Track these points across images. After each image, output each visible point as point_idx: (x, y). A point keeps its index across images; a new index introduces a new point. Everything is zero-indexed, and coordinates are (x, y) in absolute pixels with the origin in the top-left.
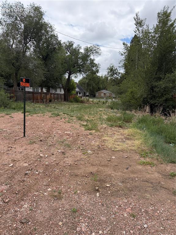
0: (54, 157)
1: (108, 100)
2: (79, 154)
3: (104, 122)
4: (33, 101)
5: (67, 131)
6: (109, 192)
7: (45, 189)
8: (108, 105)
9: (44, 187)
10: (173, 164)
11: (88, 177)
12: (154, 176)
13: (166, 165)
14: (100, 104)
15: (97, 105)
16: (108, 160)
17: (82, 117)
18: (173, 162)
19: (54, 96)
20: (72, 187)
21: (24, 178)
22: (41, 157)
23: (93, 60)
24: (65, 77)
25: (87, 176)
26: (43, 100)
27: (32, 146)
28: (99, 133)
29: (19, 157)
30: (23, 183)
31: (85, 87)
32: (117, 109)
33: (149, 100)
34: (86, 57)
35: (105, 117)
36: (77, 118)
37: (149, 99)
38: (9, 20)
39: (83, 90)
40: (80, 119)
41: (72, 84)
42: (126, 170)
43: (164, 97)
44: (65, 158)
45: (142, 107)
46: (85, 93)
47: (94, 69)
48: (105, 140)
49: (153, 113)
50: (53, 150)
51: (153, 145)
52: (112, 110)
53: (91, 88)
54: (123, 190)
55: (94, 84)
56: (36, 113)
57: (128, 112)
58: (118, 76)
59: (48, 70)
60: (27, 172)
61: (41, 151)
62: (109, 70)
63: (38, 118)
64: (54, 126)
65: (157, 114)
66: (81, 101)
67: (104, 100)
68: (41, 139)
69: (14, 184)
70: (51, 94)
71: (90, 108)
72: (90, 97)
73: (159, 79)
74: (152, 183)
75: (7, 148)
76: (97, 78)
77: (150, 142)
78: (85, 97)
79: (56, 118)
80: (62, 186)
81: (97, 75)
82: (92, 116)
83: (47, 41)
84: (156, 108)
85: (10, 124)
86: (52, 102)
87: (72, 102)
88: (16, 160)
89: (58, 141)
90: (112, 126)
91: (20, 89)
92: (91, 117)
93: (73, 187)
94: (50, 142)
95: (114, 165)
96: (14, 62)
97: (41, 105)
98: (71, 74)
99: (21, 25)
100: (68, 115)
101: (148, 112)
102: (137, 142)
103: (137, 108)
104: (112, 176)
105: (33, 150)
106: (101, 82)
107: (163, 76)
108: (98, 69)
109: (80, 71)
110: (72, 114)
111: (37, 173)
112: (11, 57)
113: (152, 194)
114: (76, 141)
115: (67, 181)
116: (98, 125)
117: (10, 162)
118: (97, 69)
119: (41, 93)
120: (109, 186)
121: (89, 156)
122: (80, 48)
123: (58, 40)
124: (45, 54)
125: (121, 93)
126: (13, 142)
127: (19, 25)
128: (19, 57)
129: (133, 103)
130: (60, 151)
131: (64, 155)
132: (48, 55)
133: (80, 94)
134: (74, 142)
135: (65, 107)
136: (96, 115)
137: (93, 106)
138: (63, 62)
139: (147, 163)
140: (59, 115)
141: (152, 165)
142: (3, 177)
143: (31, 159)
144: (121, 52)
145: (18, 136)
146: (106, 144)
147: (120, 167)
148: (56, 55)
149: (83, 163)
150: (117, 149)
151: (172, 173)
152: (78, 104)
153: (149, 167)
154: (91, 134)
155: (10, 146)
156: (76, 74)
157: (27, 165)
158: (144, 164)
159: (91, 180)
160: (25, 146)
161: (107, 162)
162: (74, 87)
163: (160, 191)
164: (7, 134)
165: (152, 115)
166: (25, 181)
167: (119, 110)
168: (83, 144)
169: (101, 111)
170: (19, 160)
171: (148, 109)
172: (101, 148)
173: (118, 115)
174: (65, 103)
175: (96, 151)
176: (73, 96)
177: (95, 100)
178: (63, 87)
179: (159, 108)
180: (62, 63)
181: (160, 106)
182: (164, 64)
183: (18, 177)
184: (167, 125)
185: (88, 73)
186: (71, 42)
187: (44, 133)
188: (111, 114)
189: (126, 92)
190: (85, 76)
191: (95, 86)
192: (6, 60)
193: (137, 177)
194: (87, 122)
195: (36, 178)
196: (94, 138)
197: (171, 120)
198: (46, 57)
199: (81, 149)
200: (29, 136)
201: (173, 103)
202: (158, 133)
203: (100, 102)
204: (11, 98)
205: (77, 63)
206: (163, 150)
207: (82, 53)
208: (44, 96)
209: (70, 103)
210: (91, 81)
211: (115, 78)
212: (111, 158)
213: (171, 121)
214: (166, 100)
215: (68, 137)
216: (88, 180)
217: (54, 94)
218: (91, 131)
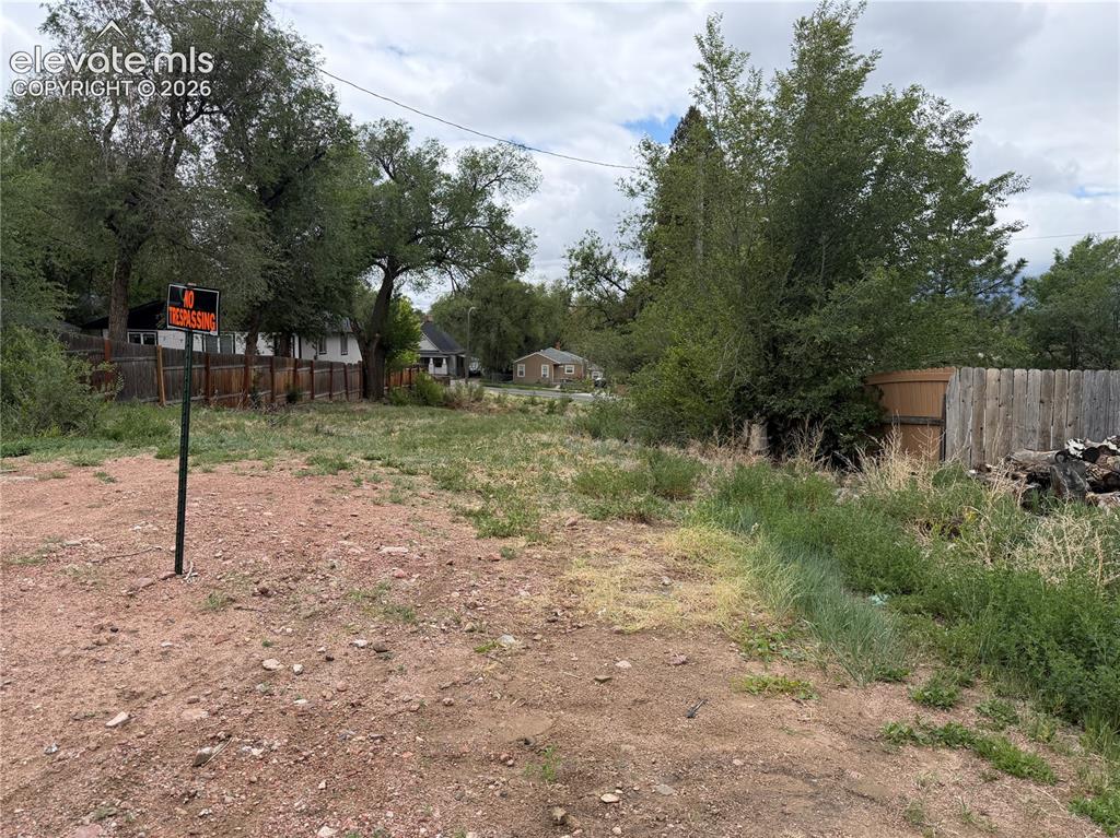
0: (335, 672)
1: (572, 396)
2: (457, 652)
3: (565, 497)
4: (206, 400)
5: (389, 543)
6: (618, 830)
7: (302, 829)
8: (578, 418)
9: (296, 822)
10: (891, 687)
11: (510, 762)
12: (813, 744)
13: (860, 692)
14: (534, 412)
15: (523, 419)
16: (601, 677)
17: (458, 475)
18: (889, 675)
19: (312, 372)
20: (437, 815)
21: (193, 779)
22: (271, 674)
23: (503, 213)
24: (369, 285)
25: (506, 760)
26: (253, 391)
27: (220, 619)
28: (546, 550)
29: (154, 678)
30: (189, 807)
31: (462, 335)
32: (619, 437)
33: (761, 397)
34: (466, 197)
35: (569, 473)
36: (435, 478)
37: (763, 393)
38: (97, 14)
39: (452, 349)
40: (449, 483)
41: (399, 317)
42: (685, 724)
43: (826, 383)
44: (392, 678)
45: (733, 427)
46: (460, 362)
47: (507, 252)
48: (578, 581)
49: (783, 456)
50: (325, 637)
51: (798, 603)
52: (598, 443)
53: (493, 336)
54: (679, 817)
55: (506, 322)
56: (228, 459)
57: (669, 450)
58: (615, 288)
59: (287, 253)
60: (206, 750)
61: (266, 645)
62: (577, 259)
63: (242, 483)
64: (323, 518)
65: (801, 460)
66: (445, 396)
67: (553, 395)
68: (264, 584)
69: (141, 813)
70: (298, 364)
71: (492, 430)
72: (489, 383)
73: (804, 304)
74: (808, 777)
75: (89, 633)
76: (520, 292)
77: (784, 585)
78: (462, 382)
79: (330, 481)
80: (390, 814)
81: (518, 281)
82: (505, 472)
83: (283, 117)
84: (795, 435)
85: (98, 514)
86: (300, 404)
87: (400, 403)
88: (142, 693)
89: (351, 594)
90: (603, 515)
91: (138, 341)
92: (503, 477)
93: (443, 814)
94: (312, 599)
95: (629, 700)
96: (117, 207)
97: (249, 418)
98: (398, 274)
99: (157, 40)
100: (389, 464)
101: (759, 452)
102: (727, 591)
103: (710, 433)
104: (626, 753)
105: (227, 638)
106: (539, 311)
107: (822, 290)
108: (525, 251)
109: (440, 260)
110: (410, 459)
111: (256, 752)
112: (104, 184)
113: (814, 827)
114: (440, 589)
115: (410, 789)
116: (541, 511)
117: (113, 701)
118: (519, 251)
119: (245, 360)
120: (615, 799)
121: (508, 660)
122: (438, 155)
123: (335, 116)
124: (272, 178)
125: (633, 364)
126: (121, 601)
127: (148, 39)
128: (142, 187)
129: (689, 408)
130: (361, 643)
131: (387, 659)
132: (287, 181)
133: (438, 364)
134: (432, 593)
135: (368, 427)
136: (524, 464)
137: (506, 421)
138: (358, 214)
139: (776, 683)
140: (343, 467)
141: (802, 695)
142: (83, 782)
143: (221, 686)
144: (628, 181)
145: (144, 571)
146: (587, 600)
147: (656, 708)
148: (328, 183)
149: (479, 695)
150: (639, 626)
151: (891, 729)
152: (432, 415)
153: (786, 705)
154: (508, 555)
155: (104, 621)
156: (420, 272)
157: (204, 714)
158: (763, 689)
159: (528, 778)
160: (185, 621)
161: (595, 687)
162: (409, 331)
163: (845, 811)
164: (89, 564)
165: (776, 465)
166: (195, 795)
167: (630, 444)
168: (476, 606)
169: (546, 445)
170: (160, 694)
171: (756, 435)
172: (562, 622)
173: (629, 464)
174: (367, 406)
175: (538, 637)
176: (406, 374)
177: (513, 396)
178: (357, 333)
179: (810, 436)
180: (355, 221)
181: (811, 424)
182: (821, 241)
183: (160, 779)
184: (847, 506)
185: (477, 269)
186: (397, 125)
187: (277, 557)
188: (594, 461)
189: (657, 360)
190: (463, 281)
191: (513, 331)
192: (76, 200)
193: (740, 753)
194: (487, 499)
195: (255, 779)
196: (527, 572)
197: (865, 486)
198: (279, 192)
199: (468, 626)
200: (203, 573)
201: (867, 410)
202: (815, 547)
203: (533, 403)
204: (98, 380)
205: (426, 222)
206: (842, 622)
207: (448, 178)
208: (260, 375)
209: (390, 408)
210: (490, 306)
211: (601, 296)
212: (611, 670)
213: (865, 490)
214: (838, 399)
215: (401, 572)
216: (514, 776)
217: (310, 364)
218: (508, 543)
